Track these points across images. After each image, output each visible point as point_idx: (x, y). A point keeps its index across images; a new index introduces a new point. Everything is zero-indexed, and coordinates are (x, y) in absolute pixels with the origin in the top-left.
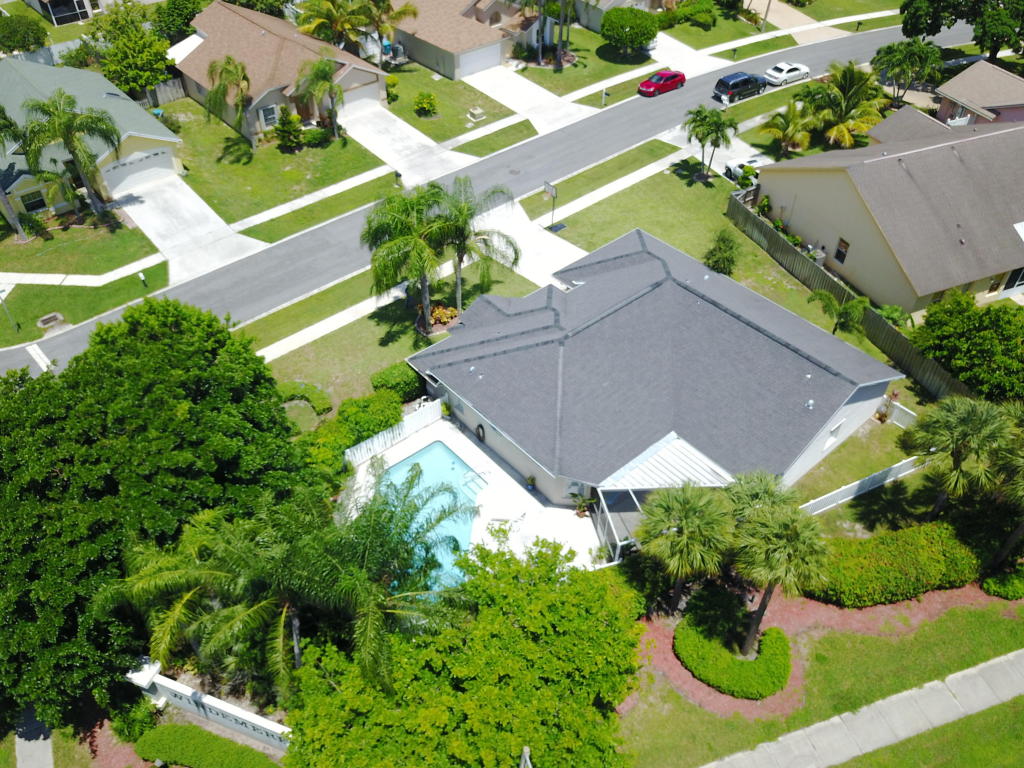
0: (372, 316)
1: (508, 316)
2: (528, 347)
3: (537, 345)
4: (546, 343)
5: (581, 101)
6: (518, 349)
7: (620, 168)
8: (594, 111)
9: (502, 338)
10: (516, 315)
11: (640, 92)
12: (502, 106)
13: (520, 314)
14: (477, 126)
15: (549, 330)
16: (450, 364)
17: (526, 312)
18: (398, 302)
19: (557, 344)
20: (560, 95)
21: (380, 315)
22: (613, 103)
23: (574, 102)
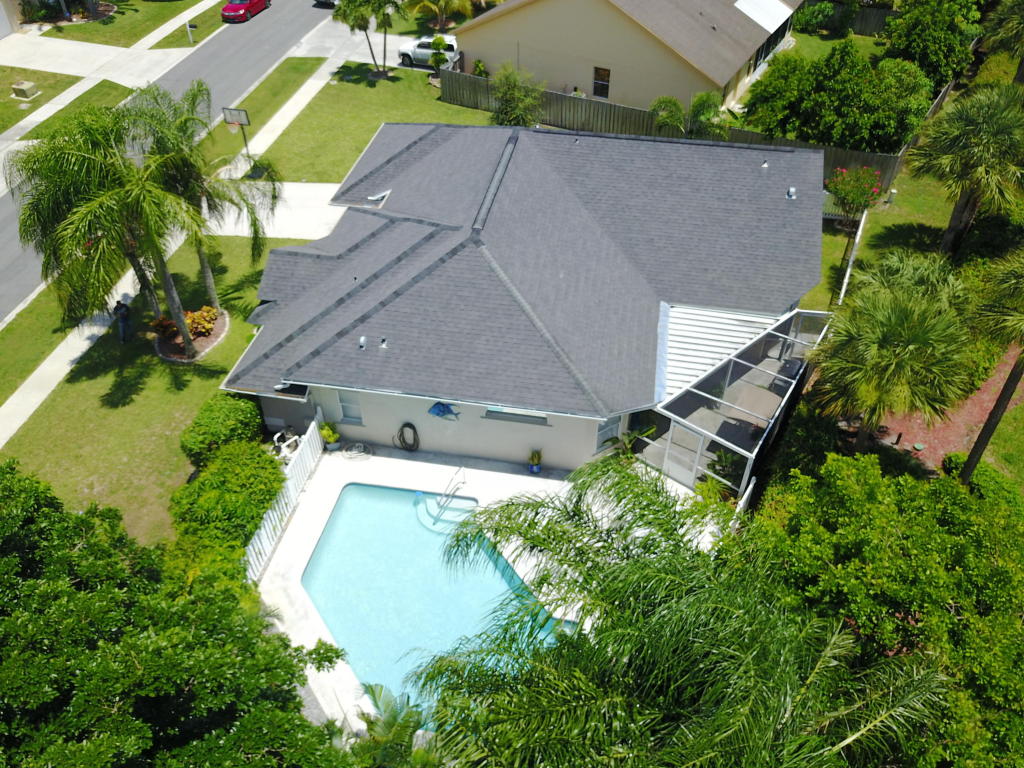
0: (74, 377)
1: (340, 257)
2: (429, 271)
3: (442, 260)
4: (454, 252)
5: (160, 45)
6: (416, 280)
7: (275, 95)
8: (187, 51)
9: (369, 281)
10: (350, 250)
11: (226, 20)
12: (54, 75)
13: (356, 246)
14: (36, 105)
15: (437, 238)
16: (316, 353)
17: (364, 241)
18: (99, 343)
19: (472, 245)
20: (127, 45)
21: (85, 368)
22: (203, 39)
23: (151, 48)
